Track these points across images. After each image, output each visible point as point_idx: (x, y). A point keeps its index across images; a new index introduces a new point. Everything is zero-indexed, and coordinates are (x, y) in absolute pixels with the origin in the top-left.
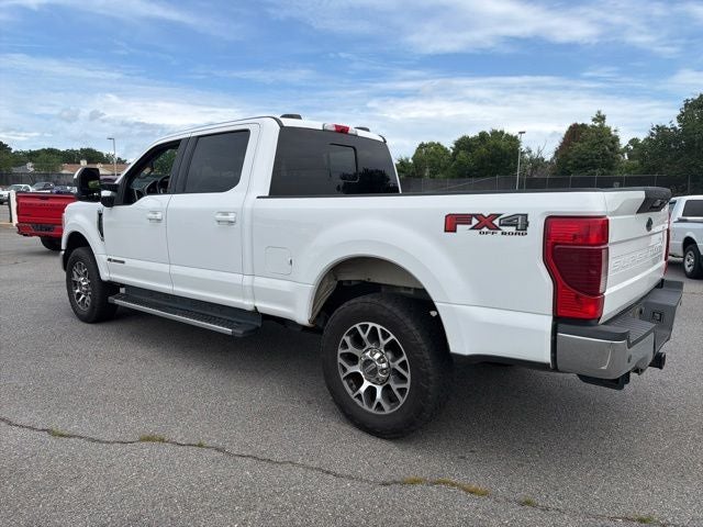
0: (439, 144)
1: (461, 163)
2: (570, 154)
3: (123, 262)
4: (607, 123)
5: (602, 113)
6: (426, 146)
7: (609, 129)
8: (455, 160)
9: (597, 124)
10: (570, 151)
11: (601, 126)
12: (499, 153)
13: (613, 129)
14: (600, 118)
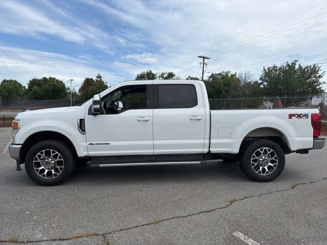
0: (15, 81)
1: (36, 92)
2: (89, 91)
3: (109, 144)
4: (103, 79)
5: (100, 75)
6: (8, 81)
7: (103, 82)
8: (31, 90)
9: (99, 79)
10: (88, 90)
11: (101, 80)
12: (56, 88)
13: (105, 82)
14: (99, 77)
